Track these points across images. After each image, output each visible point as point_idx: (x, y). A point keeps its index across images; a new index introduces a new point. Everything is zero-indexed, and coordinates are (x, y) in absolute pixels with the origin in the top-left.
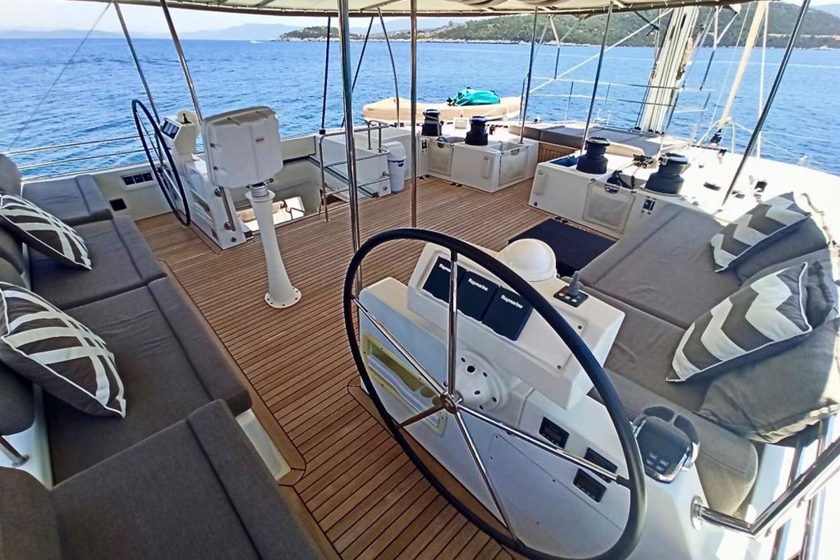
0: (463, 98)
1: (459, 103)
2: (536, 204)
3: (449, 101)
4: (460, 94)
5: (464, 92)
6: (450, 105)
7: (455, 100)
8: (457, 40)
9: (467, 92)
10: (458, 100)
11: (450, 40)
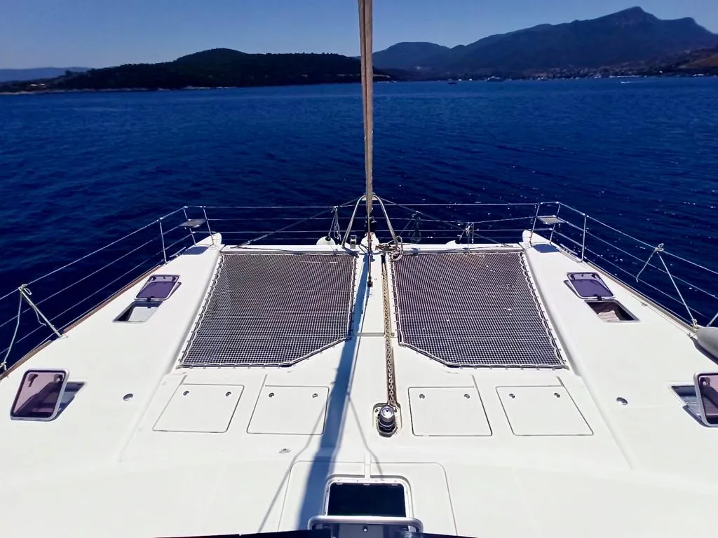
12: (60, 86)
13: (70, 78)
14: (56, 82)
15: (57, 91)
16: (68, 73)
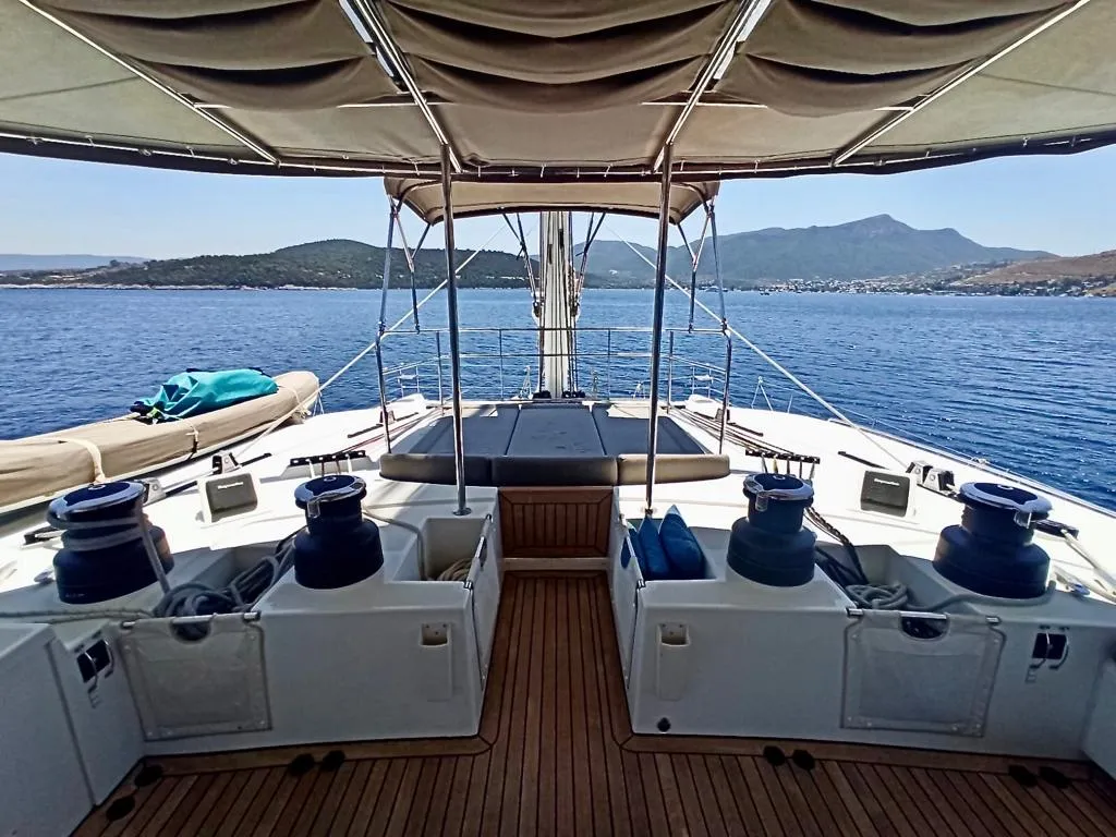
0: (186, 395)
1: (175, 411)
2: (664, 725)
3: (142, 409)
4: (171, 390)
5: (182, 380)
6: (149, 421)
7: (160, 405)
8: (134, 286)
9: (194, 382)
10: (170, 404)
11: (119, 286)
12: (98, 279)
13: (115, 270)
14: (91, 274)
15: (90, 286)
16: (114, 263)
